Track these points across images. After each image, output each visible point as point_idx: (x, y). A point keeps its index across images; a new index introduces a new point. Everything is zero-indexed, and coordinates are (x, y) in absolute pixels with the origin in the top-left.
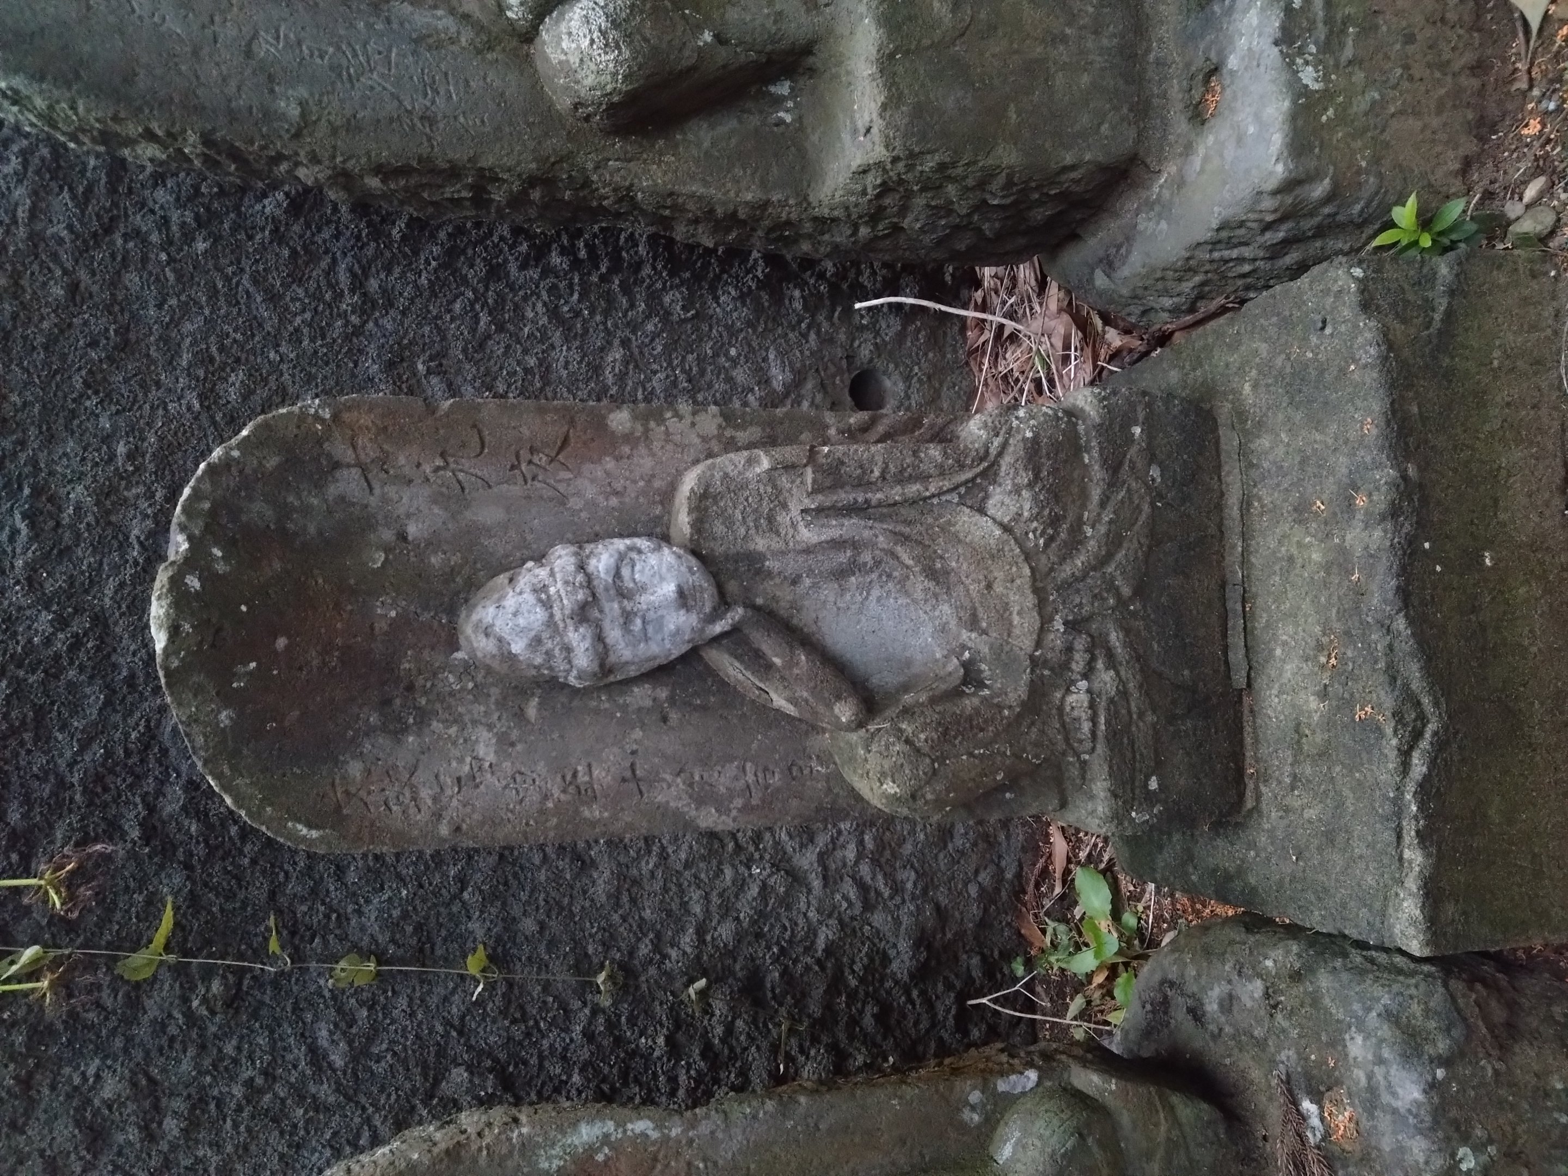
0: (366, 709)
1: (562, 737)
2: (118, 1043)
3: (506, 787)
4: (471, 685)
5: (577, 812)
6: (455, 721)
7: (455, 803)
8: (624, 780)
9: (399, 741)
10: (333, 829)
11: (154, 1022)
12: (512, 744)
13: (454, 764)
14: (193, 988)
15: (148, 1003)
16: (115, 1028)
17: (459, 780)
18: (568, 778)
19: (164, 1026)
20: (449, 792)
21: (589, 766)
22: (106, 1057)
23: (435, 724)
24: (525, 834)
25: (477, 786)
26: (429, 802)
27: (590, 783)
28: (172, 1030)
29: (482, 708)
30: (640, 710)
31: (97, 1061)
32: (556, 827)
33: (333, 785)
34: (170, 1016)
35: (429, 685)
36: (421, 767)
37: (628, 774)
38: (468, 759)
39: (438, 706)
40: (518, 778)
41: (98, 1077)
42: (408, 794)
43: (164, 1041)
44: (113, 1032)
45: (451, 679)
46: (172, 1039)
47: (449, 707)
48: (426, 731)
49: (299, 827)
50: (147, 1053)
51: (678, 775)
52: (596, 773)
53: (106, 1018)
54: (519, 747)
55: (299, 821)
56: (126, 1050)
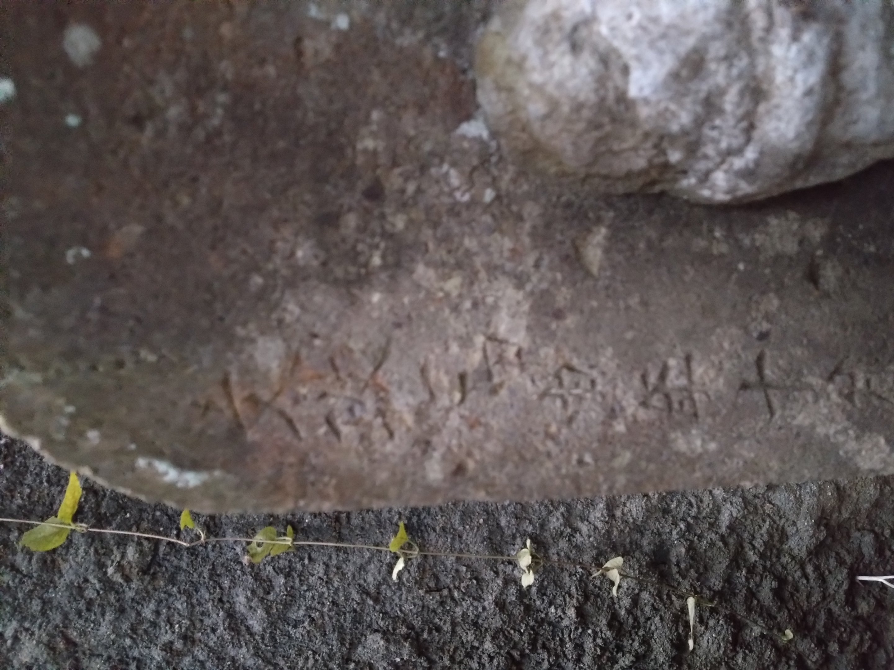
0: (287, 231)
1: (644, 303)
3: (544, 395)
4: (489, 195)
5: (665, 441)
6: (459, 266)
7: (454, 420)
8: (745, 386)
9: (353, 301)
10: (225, 466)
12: (558, 315)
13: (455, 348)
14: (108, 553)
16: (31, 591)
17: (462, 377)
18: (653, 379)
19: (81, 589)
20: (444, 401)
21: (688, 359)
22: (24, 619)
23: (420, 269)
24: (576, 480)
25: (494, 391)
26: (409, 419)
27: (687, 390)
29: (508, 243)
30: (778, 258)
31: (15, 624)
32: (630, 469)
33: (225, 383)
34: (86, 580)
35: (411, 188)
36: (394, 352)
37: (752, 377)
38: (480, 340)
39: (427, 233)
40: (566, 377)
41: (16, 639)
42: (370, 404)
45: (455, 179)
47: (447, 238)
48: (406, 284)
49: (161, 466)
50: (66, 616)
51: (830, 379)
52: (698, 371)
53: (21, 582)
54: (570, 321)
55: (160, 455)
56: (43, 613)
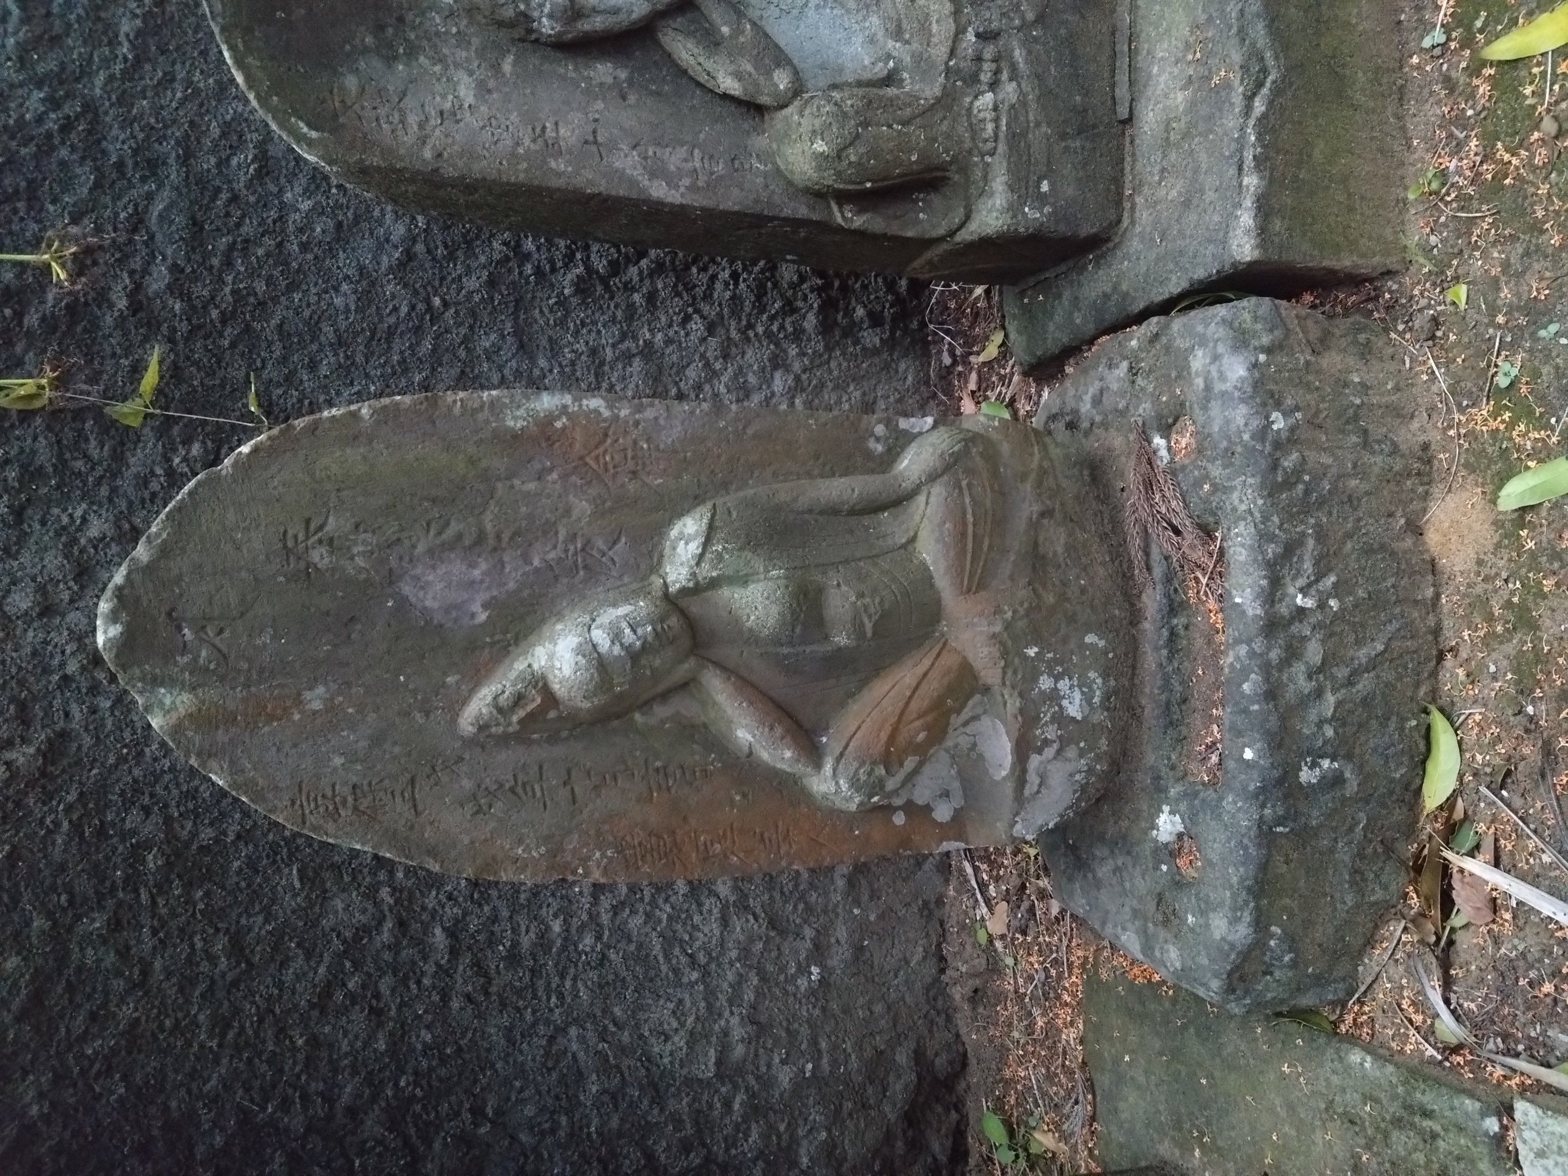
0: (363, 28)
1: (533, 93)
2: (104, 491)
3: (483, 127)
4: (454, 30)
5: (545, 162)
6: (440, 61)
7: (437, 132)
8: (586, 142)
9: (389, 67)
10: (330, 132)
11: (137, 476)
12: (489, 91)
13: (438, 99)
14: (175, 450)
15: (132, 460)
16: (102, 477)
17: (442, 113)
18: (538, 130)
19: (146, 484)
20: (433, 122)
21: (556, 124)
22: (92, 503)
23: (422, 59)
24: (499, 171)
25: (458, 122)
26: (415, 127)
27: (557, 138)
28: (154, 486)
29: (464, 54)
30: (601, 85)
31: (84, 506)
32: (526, 171)
33: (331, 92)
34: (152, 472)
35: (418, 20)
36: (409, 96)
37: (591, 138)
38: (450, 97)
39: (425, 43)
40: (494, 122)
41: (84, 520)
42: (397, 116)
43: (147, 494)
44: (99, 482)
45: (438, 20)
46: (154, 495)
47: (435, 46)
48: (414, 64)
49: (301, 124)
50: (130, 503)
51: (634, 147)
52: (562, 131)
53: (93, 469)
54: (495, 96)
55: (300, 118)
56: (110, 500)
